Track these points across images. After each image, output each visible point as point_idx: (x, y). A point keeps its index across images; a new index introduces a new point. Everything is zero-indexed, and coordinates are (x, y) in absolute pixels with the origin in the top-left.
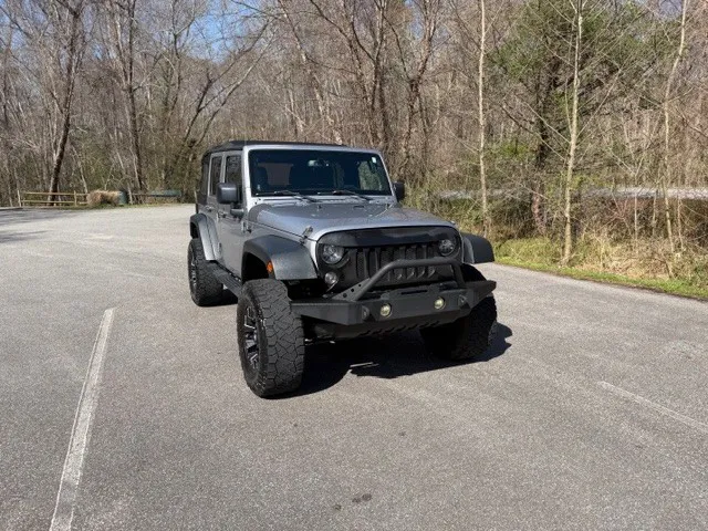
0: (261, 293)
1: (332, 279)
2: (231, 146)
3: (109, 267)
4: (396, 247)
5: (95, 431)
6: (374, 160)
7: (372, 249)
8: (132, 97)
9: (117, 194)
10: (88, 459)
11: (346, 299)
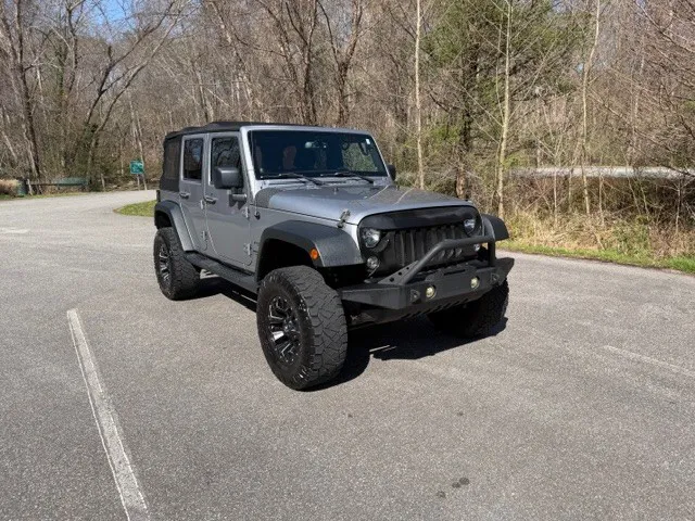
0: (298, 282)
1: (373, 263)
2: (216, 127)
3: (43, 263)
4: (429, 228)
5: (132, 444)
6: (368, 141)
7: (408, 230)
8: (23, 77)
9: (14, 183)
10: (141, 477)
11: (394, 283)
